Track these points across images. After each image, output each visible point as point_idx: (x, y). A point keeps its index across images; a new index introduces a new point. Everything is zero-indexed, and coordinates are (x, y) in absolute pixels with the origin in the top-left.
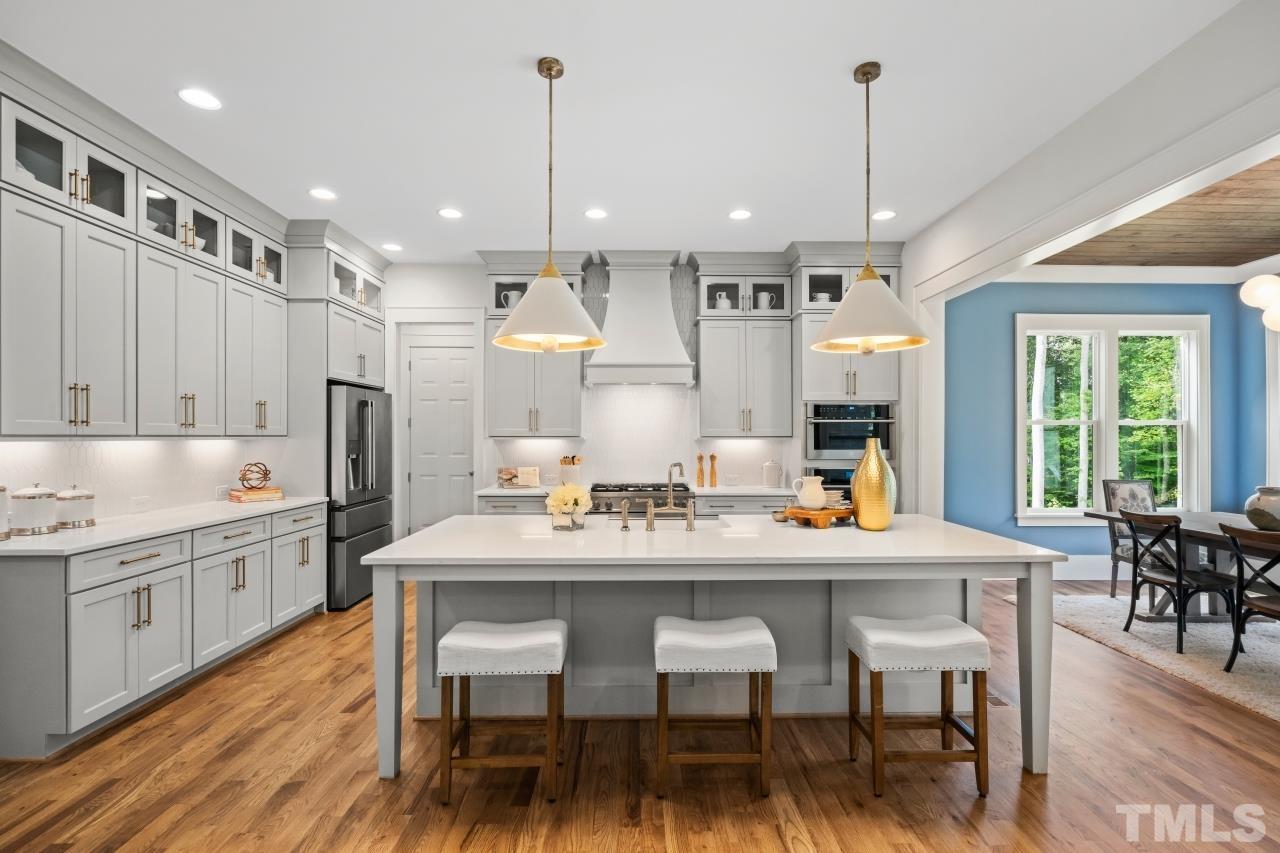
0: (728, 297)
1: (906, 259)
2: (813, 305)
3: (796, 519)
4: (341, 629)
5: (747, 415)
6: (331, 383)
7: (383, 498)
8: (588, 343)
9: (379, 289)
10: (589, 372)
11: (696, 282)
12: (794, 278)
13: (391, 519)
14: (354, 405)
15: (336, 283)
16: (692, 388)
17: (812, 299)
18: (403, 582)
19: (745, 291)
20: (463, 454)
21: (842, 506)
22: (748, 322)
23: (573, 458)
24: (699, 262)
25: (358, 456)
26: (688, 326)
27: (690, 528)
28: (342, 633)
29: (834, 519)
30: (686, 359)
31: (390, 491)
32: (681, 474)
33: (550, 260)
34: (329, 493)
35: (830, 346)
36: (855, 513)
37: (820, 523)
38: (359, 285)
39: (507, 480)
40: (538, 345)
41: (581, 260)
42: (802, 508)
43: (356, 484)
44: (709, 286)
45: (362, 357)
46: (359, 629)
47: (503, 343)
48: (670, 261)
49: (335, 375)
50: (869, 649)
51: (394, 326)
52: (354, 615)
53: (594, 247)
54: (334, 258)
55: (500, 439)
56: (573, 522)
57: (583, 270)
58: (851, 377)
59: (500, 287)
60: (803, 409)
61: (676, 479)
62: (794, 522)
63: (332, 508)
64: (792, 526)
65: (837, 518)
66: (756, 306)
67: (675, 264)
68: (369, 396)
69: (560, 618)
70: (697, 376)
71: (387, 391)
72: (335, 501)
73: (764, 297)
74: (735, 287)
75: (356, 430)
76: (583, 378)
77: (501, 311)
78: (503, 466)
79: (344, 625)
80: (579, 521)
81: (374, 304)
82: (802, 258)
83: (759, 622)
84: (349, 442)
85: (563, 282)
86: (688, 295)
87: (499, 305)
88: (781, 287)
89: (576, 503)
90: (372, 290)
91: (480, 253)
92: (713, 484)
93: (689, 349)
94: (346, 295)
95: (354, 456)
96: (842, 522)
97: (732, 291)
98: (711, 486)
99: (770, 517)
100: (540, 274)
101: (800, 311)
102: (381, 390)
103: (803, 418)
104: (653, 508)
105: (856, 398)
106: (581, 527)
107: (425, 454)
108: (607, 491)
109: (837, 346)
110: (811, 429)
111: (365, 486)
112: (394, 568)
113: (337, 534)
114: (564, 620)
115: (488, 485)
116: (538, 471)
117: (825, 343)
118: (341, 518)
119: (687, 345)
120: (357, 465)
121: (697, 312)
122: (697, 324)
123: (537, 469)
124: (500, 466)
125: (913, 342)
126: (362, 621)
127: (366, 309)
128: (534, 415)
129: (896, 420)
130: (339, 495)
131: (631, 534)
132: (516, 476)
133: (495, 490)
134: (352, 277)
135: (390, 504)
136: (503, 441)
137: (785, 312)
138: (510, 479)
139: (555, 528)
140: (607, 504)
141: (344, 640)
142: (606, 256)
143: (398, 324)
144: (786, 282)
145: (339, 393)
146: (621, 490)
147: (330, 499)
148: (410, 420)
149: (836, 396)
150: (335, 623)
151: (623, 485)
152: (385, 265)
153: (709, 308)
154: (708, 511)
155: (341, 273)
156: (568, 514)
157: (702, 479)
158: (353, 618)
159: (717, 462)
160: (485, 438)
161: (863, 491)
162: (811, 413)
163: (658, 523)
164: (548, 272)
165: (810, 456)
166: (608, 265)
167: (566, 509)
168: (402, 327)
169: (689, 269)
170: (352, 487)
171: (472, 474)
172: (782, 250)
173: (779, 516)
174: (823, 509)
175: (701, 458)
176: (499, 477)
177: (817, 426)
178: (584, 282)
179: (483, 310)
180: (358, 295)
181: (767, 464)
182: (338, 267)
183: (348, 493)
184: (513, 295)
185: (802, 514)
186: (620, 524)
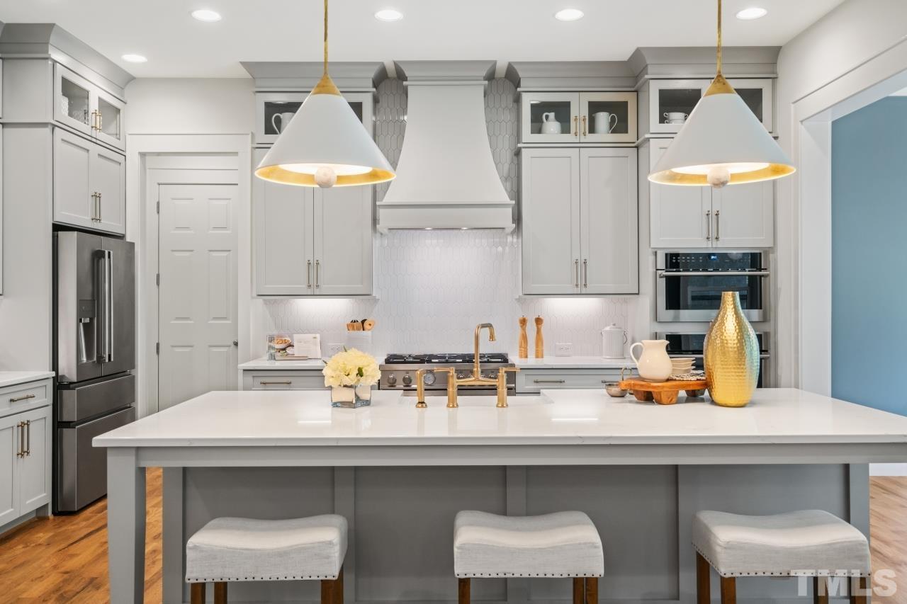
0: (557, 118)
1: (783, 68)
2: (665, 127)
3: (635, 393)
4: (69, 537)
5: (582, 266)
6: (57, 228)
7: (123, 373)
8: (373, 175)
9: (118, 111)
10: (382, 213)
11: (517, 100)
12: (640, 94)
13: (133, 400)
14: (87, 256)
15: (64, 103)
16: (512, 233)
17: (663, 120)
18: (144, 468)
19: (579, 110)
20: (225, 318)
21: (693, 377)
22: (581, 149)
23: (363, 322)
24: (521, 74)
25: (91, 320)
26: (507, 155)
27: (502, 404)
28: (71, 541)
29: (682, 393)
30: (505, 198)
31: (132, 365)
32: (492, 337)
33: (325, 73)
34: (55, 367)
35: (674, 177)
36: (707, 385)
37: (664, 399)
38: (93, 105)
39: (280, 350)
40: (310, 178)
41: (372, 74)
42: (643, 379)
43: (89, 356)
44: (533, 106)
45: (97, 196)
46: (93, 537)
47: (268, 175)
48: (484, 73)
49: (62, 218)
50: (718, 549)
51: (137, 159)
52: (87, 519)
53: (387, 57)
54: (60, 72)
55: (270, 298)
56: (358, 398)
57: (375, 85)
58: (713, 218)
59: (271, 108)
60: (652, 258)
61: (487, 348)
62: (634, 398)
63: (60, 385)
64: (631, 402)
65: (687, 392)
66: (592, 129)
67: (491, 77)
68: (106, 244)
69: (340, 514)
70: (518, 219)
71: (128, 239)
72: (63, 376)
73: (603, 119)
74: (567, 105)
75: (89, 288)
76: (375, 221)
77: (270, 137)
78: (275, 333)
79: (74, 531)
80: (365, 396)
81: (112, 129)
82: (650, 69)
83: (584, 517)
84: (80, 302)
85: (342, 102)
86: (508, 117)
87: (269, 130)
88: (625, 104)
89: (360, 373)
90: (110, 112)
91: (243, 64)
92: (539, 355)
93: (508, 184)
94: (77, 118)
95: (87, 320)
96: (693, 396)
97: (562, 111)
98: (537, 357)
99: (604, 391)
100: (313, 91)
101: (647, 136)
102: (122, 237)
103: (652, 270)
104: (455, 380)
105: (719, 244)
106: (367, 403)
107: (177, 319)
108: (405, 362)
109: (683, 177)
110: (662, 284)
111: (100, 358)
112: (133, 452)
113: (66, 418)
114: (344, 516)
115: (256, 357)
116: (318, 340)
117: (667, 173)
118: (70, 397)
119: (505, 179)
120: (90, 330)
121: (518, 139)
122: (518, 153)
123: (318, 336)
124: (271, 333)
125: (776, 171)
126: (96, 527)
127: (102, 136)
128: (313, 267)
129: (771, 272)
130: (68, 367)
131: (429, 411)
132: (291, 346)
133: (265, 363)
134: (85, 95)
135: (132, 380)
136: (275, 301)
137: (630, 137)
138: (284, 349)
139: (335, 405)
140: (404, 379)
141: (73, 550)
142: (404, 68)
143: (143, 155)
144: (630, 98)
145: (69, 240)
146: (422, 361)
147: (57, 373)
148: (158, 276)
149: (692, 241)
150: (63, 529)
151: (425, 356)
152: (125, 81)
153: (533, 132)
154: (532, 387)
155: (69, 89)
156: (351, 387)
157: (526, 348)
158: (84, 523)
159: (543, 328)
160: (252, 298)
161: (718, 357)
162: (661, 263)
163: (461, 399)
164: (323, 88)
165: (661, 318)
166: (405, 79)
167: (348, 381)
168: (147, 158)
169: (508, 82)
170: (84, 359)
171: (236, 344)
172: (625, 57)
173: (615, 390)
174: (668, 380)
175: (523, 322)
176: (270, 347)
177: (669, 279)
178: (376, 101)
179: (250, 136)
180: (92, 117)
181: (608, 328)
182: (66, 83)
183: (80, 366)
184: (285, 116)
185: (642, 386)
186: (416, 399)
